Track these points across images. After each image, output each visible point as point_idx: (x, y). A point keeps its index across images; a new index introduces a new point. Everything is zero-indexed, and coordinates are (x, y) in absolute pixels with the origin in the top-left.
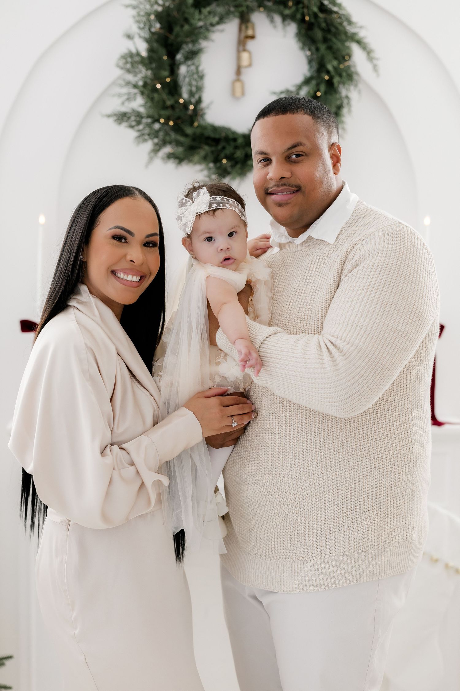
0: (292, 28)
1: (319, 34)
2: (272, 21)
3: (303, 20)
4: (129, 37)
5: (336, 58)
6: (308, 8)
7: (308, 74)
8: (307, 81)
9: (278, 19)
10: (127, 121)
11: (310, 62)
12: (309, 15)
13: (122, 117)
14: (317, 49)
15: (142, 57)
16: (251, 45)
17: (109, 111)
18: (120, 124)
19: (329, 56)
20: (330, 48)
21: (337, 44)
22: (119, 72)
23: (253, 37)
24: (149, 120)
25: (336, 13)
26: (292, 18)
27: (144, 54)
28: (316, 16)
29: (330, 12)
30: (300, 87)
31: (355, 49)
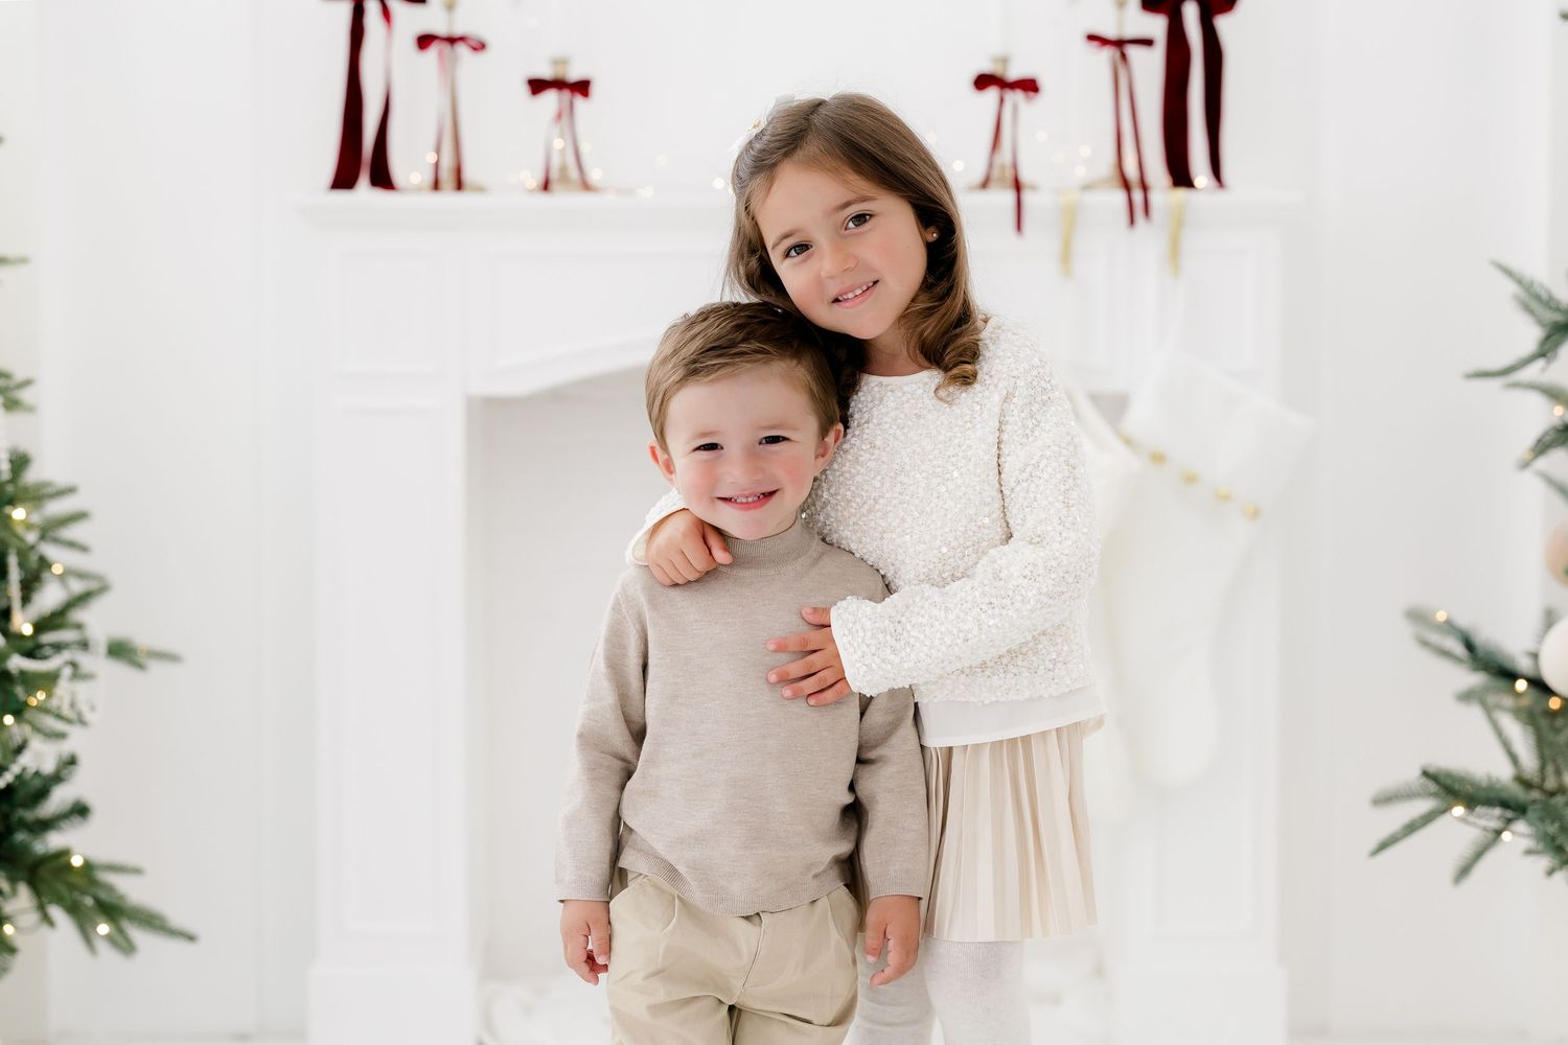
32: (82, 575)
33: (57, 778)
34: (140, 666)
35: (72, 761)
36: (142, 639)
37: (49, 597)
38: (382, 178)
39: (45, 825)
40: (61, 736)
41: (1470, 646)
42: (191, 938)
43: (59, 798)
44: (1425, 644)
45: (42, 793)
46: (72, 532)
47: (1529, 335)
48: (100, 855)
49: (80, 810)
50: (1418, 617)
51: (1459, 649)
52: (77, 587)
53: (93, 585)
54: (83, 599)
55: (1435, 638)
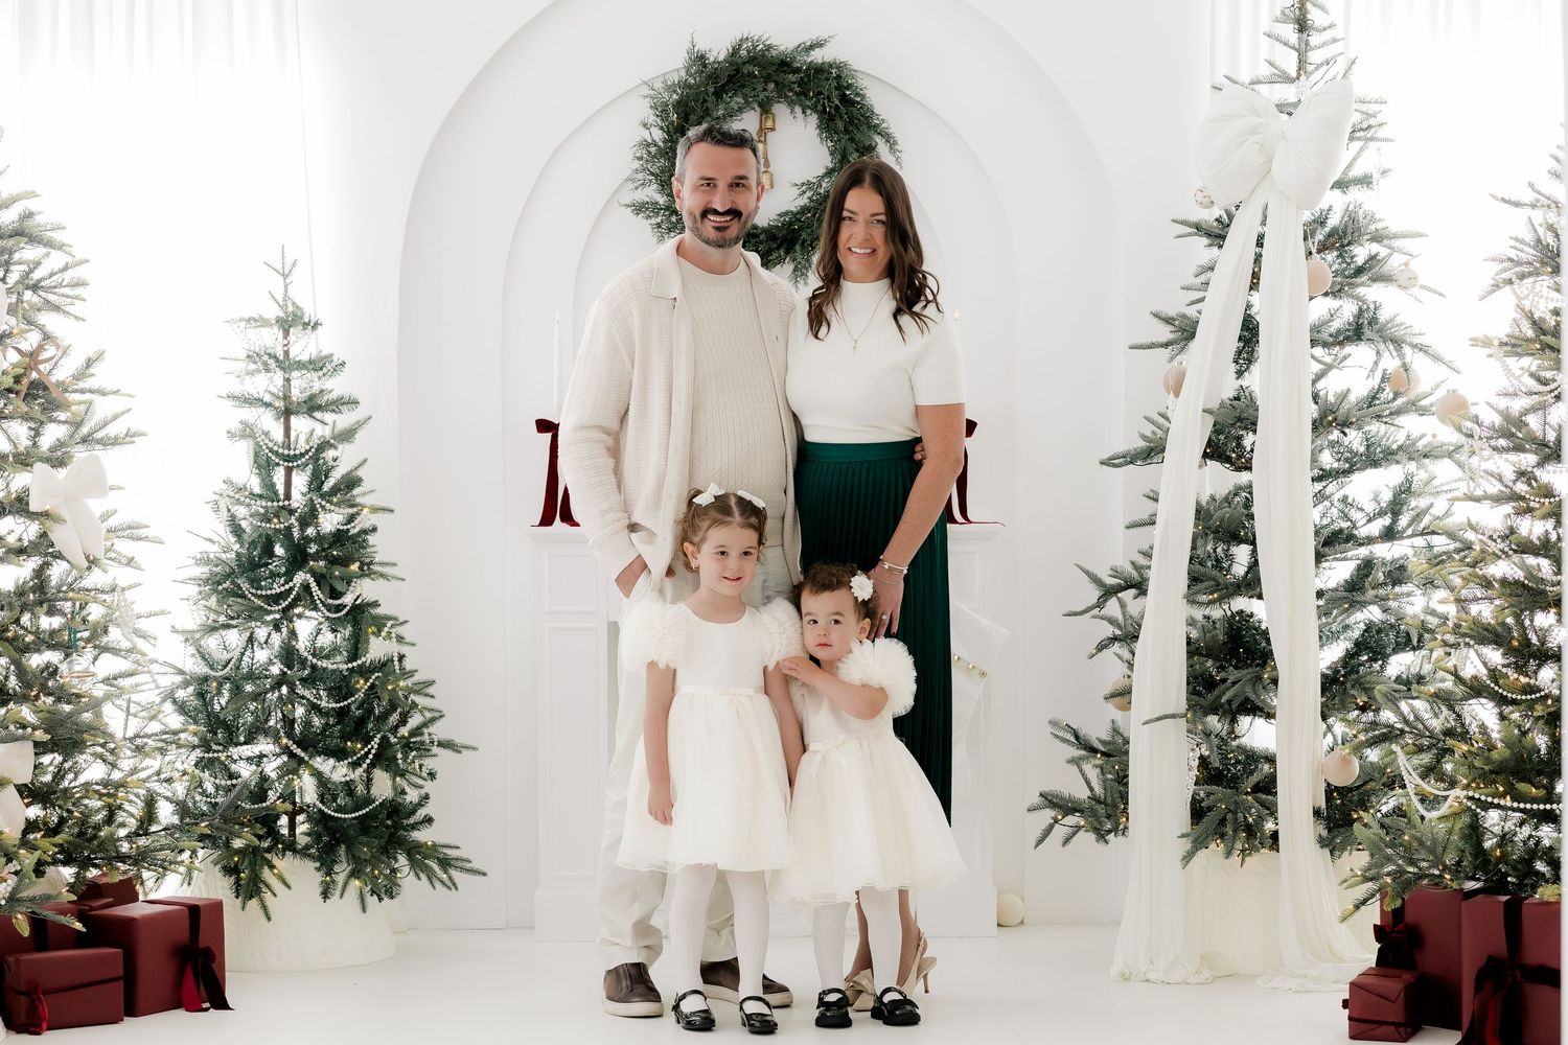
0: (813, 119)
1: (840, 125)
2: (792, 111)
3: (824, 111)
4: (645, 125)
5: (857, 150)
6: (828, 97)
7: (830, 166)
8: (829, 172)
9: (798, 110)
10: (644, 212)
11: (831, 154)
12: (831, 107)
13: (640, 208)
14: (839, 140)
15: (659, 147)
16: (770, 135)
17: (628, 202)
18: (638, 214)
19: (851, 147)
20: (852, 140)
21: (858, 136)
22: (637, 164)
23: (773, 129)
24: (667, 213)
25: (858, 103)
26: (814, 109)
27: (661, 144)
28: (837, 108)
29: (852, 103)
30: (822, 178)
31: (878, 139)
32: (431, 710)
33: (420, 805)
34: (459, 752)
35: (427, 797)
36: (458, 740)
37: (415, 721)
38: (568, 518)
39: (414, 827)
40: (421, 787)
41: (1077, 737)
42: (484, 874)
43: (421, 813)
44: (1056, 736)
45: (413, 812)
46: (430, 690)
47: (1094, 594)
48: (440, 840)
49: (429, 820)
50: (1053, 723)
51: (1073, 739)
52: (428, 715)
53: (437, 714)
54: (432, 720)
55: (1061, 734)
